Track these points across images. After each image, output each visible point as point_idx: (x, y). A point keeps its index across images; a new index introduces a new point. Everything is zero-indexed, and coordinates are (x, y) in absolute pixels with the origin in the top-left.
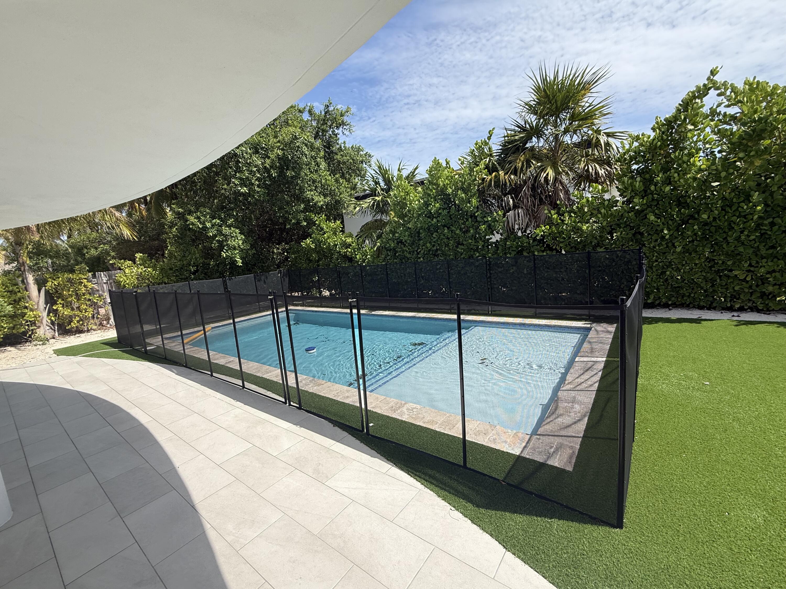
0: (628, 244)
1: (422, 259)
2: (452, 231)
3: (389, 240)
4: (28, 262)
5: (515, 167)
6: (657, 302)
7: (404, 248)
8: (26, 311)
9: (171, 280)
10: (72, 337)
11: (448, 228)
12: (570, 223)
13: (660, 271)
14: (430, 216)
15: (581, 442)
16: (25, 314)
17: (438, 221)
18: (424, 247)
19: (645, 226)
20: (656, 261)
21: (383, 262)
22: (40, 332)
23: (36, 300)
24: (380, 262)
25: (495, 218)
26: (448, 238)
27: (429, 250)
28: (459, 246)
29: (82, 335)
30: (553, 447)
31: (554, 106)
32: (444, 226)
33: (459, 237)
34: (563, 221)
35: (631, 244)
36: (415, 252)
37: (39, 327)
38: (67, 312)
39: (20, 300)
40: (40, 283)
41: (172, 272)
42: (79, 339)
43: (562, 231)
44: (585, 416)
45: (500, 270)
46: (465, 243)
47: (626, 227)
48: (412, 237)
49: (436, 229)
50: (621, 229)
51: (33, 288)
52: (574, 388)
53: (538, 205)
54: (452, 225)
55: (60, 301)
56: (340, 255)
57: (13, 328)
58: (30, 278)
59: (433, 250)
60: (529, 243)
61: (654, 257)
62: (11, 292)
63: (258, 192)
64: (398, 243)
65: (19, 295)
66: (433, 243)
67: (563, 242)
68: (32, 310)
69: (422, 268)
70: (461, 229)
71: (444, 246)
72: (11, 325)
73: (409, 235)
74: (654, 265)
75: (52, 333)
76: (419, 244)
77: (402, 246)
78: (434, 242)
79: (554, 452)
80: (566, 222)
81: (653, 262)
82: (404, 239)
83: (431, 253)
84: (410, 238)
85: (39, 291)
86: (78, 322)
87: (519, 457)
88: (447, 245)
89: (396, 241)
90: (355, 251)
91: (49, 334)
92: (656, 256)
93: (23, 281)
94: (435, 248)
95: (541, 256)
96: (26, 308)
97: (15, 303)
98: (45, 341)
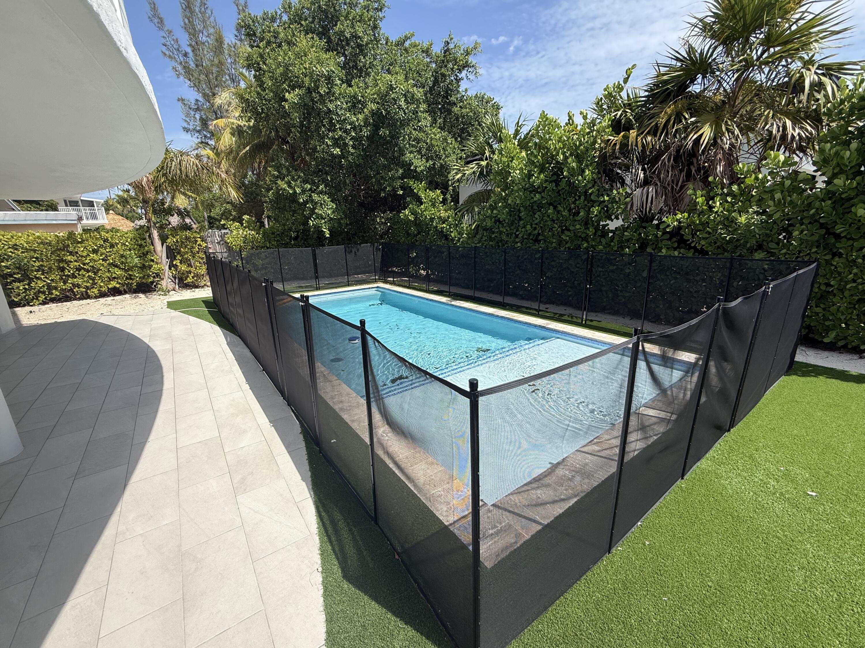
0: (810, 250)
1: (519, 244)
2: (558, 212)
3: (487, 217)
4: (153, 219)
5: (657, 124)
6: (840, 344)
7: (501, 229)
8: (152, 263)
9: (272, 245)
10: (189, 291)
11: (555, 208)
12: (722, 212)
13: (857, 298)
14: (534, 190)
15: (539, 532)
16: (152, 266)
17: (543, 197)
18: (523, 230)
19: (846, 225)
20: (854, 281)
21: (478, 243)
22: (164, 283)
23: (160, 255)
24: (475, 243)
25: (614, 198)
26: (553, 221)
27: (530, 234)
28: (566, 232)
29: (197, 290)
30: (496, 527)
31: (741, 24)
32: (551, 204)
33: (566, 220)
34: (711, 208)
35: (814, 250)
36: (514, 235)
37: (163, 279)
38: (184, 268)
39: (147, 252)
40: (163, 239)
41: (273, 236)
42: (193, 294)
43: (707, 222)
44: (575, 496)
45: (611, 268)
46: (571, 228)
47: (813, 224)
48: (510, 215)
49: (540, 206)
50: (804, 227)
51: (158, 242)
52: (599, 451)
53: (683, 182)
54: (560, 204)
55: (178, 257)
56: (436, 230)
57: (143, 278)
58: (155, 234)
59: (534, 235)
60: (657, 236)
61: (851, 273)
62: (141, 246)
63: (352, 154)
64: (495, 222)
65: (146, 248)
66: (534, 226)
67: (707, 238)
68: (157, 263)
69: (519, 256)
70: (570, 210)
71: (547, 231)
72: (141, 275)
73: (508, 213)
74: (848, 287)
75: (174, 285)
76: (519, 226)
77: (501, 226)
78: (536, 224)
79: (492, 534)
80: (715, 210)
81: (847, 283)
82: (502, 217)
83: (531, 237)
84: (509, 217)
85: (162, 245)
86: (193, 277)
87: (446, 527)
88: (551, 230)
89: (493, 220)
90: (450, 228)
91: (171, 286)
92: (856, 274)
93: (150, 236)
94: (536, 232)
95: (670, 256)
96: (153, 261)
97: (144, 255)
98: (166, 292)
